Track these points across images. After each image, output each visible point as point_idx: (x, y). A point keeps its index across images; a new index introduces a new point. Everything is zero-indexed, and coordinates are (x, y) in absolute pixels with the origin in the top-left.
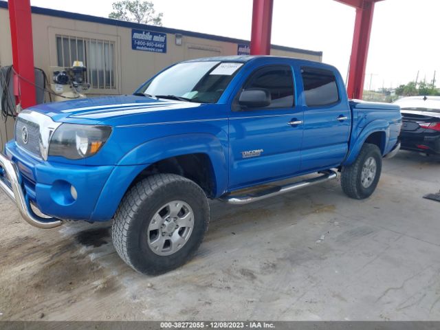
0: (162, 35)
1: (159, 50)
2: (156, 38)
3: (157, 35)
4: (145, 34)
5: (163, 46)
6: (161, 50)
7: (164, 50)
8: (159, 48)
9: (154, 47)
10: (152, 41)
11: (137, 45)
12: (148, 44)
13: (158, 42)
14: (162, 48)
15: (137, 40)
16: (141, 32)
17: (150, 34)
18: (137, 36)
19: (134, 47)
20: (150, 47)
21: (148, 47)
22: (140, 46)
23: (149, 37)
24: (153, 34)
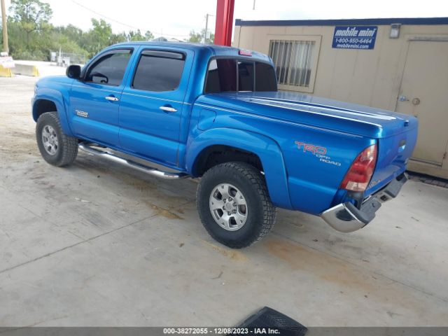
0: (372, 29)
1: (364, 47)
2: (363, 33)
3: (365, 29)
4: (350, 29)
5: (370, 42)
6: (367, 46)
7: (371, 46)
8: (365, 44)
9: (358, 43)
10: (357, 37)
11: (338, 43)
12: (351, 41)
13: (364, 38)
14: (368, 44)
15: (339, 37)
16: (346, 29)
17: (356, 29)
18: (340, 33)
19: (335, 45)
20: (354, 44)
21: (352, 44)
22: (341, 43)
23: (354, 32)
24: (359, 29)
